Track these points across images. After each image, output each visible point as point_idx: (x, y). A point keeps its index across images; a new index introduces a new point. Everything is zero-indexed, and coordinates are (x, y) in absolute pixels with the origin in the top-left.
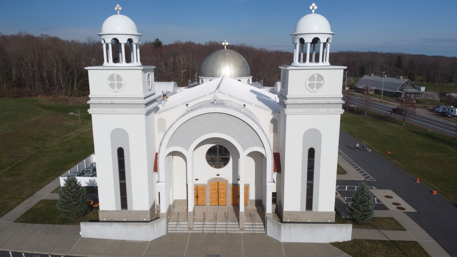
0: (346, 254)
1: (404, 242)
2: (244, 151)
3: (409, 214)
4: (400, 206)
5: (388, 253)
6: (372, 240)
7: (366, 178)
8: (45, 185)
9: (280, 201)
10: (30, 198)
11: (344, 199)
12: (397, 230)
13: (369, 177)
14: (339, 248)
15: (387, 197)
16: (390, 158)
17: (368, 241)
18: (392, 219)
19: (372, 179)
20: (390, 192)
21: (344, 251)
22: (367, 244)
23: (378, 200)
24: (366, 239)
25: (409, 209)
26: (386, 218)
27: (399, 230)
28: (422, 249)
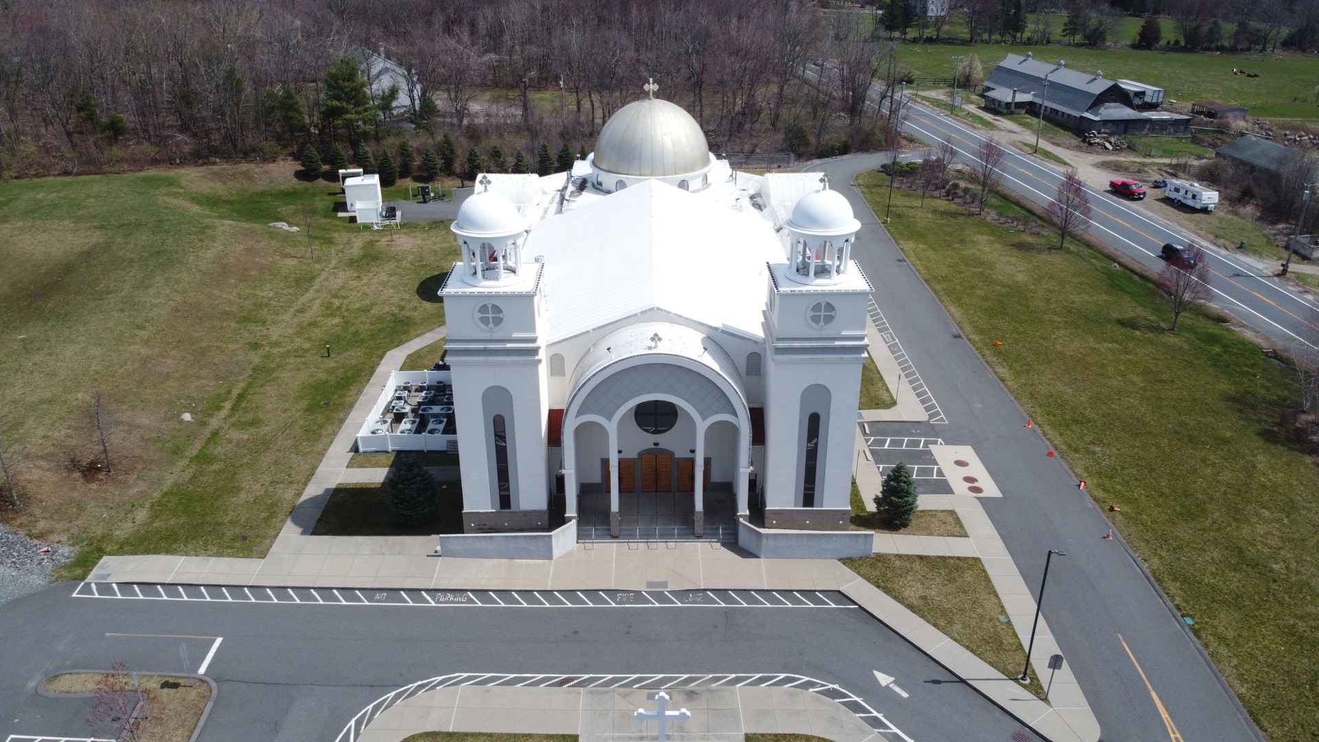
0: (860, 578)
1: (959, 558)
2: (704, 420)
3: (987, 503)
4: (976, 484)
5: (927, 579)
6: (907, 555)
7: (931, 416)
8: (326, 450)
9: (762, 489)
10: (313, 480)
11: (878, 468)
12: (954, 536)
13: (937, 414)
14: (851, 568)
15: (960, 463)
16: (995, 359)
17: (899, 556)
18: (952, 513)
19: (942, 419)
20: (966, 452)
21: (858, 573)
22: (897, 562)
23: (940, 473)
24: (896, 552)
25: (991, 489)
26: (942, 511)
27: (957, 536)
28: (985, 571)
